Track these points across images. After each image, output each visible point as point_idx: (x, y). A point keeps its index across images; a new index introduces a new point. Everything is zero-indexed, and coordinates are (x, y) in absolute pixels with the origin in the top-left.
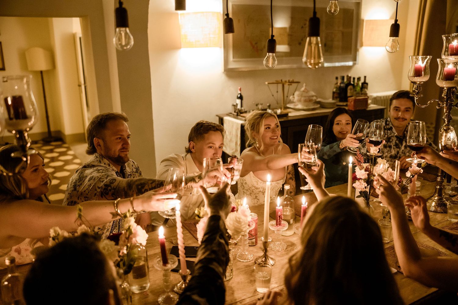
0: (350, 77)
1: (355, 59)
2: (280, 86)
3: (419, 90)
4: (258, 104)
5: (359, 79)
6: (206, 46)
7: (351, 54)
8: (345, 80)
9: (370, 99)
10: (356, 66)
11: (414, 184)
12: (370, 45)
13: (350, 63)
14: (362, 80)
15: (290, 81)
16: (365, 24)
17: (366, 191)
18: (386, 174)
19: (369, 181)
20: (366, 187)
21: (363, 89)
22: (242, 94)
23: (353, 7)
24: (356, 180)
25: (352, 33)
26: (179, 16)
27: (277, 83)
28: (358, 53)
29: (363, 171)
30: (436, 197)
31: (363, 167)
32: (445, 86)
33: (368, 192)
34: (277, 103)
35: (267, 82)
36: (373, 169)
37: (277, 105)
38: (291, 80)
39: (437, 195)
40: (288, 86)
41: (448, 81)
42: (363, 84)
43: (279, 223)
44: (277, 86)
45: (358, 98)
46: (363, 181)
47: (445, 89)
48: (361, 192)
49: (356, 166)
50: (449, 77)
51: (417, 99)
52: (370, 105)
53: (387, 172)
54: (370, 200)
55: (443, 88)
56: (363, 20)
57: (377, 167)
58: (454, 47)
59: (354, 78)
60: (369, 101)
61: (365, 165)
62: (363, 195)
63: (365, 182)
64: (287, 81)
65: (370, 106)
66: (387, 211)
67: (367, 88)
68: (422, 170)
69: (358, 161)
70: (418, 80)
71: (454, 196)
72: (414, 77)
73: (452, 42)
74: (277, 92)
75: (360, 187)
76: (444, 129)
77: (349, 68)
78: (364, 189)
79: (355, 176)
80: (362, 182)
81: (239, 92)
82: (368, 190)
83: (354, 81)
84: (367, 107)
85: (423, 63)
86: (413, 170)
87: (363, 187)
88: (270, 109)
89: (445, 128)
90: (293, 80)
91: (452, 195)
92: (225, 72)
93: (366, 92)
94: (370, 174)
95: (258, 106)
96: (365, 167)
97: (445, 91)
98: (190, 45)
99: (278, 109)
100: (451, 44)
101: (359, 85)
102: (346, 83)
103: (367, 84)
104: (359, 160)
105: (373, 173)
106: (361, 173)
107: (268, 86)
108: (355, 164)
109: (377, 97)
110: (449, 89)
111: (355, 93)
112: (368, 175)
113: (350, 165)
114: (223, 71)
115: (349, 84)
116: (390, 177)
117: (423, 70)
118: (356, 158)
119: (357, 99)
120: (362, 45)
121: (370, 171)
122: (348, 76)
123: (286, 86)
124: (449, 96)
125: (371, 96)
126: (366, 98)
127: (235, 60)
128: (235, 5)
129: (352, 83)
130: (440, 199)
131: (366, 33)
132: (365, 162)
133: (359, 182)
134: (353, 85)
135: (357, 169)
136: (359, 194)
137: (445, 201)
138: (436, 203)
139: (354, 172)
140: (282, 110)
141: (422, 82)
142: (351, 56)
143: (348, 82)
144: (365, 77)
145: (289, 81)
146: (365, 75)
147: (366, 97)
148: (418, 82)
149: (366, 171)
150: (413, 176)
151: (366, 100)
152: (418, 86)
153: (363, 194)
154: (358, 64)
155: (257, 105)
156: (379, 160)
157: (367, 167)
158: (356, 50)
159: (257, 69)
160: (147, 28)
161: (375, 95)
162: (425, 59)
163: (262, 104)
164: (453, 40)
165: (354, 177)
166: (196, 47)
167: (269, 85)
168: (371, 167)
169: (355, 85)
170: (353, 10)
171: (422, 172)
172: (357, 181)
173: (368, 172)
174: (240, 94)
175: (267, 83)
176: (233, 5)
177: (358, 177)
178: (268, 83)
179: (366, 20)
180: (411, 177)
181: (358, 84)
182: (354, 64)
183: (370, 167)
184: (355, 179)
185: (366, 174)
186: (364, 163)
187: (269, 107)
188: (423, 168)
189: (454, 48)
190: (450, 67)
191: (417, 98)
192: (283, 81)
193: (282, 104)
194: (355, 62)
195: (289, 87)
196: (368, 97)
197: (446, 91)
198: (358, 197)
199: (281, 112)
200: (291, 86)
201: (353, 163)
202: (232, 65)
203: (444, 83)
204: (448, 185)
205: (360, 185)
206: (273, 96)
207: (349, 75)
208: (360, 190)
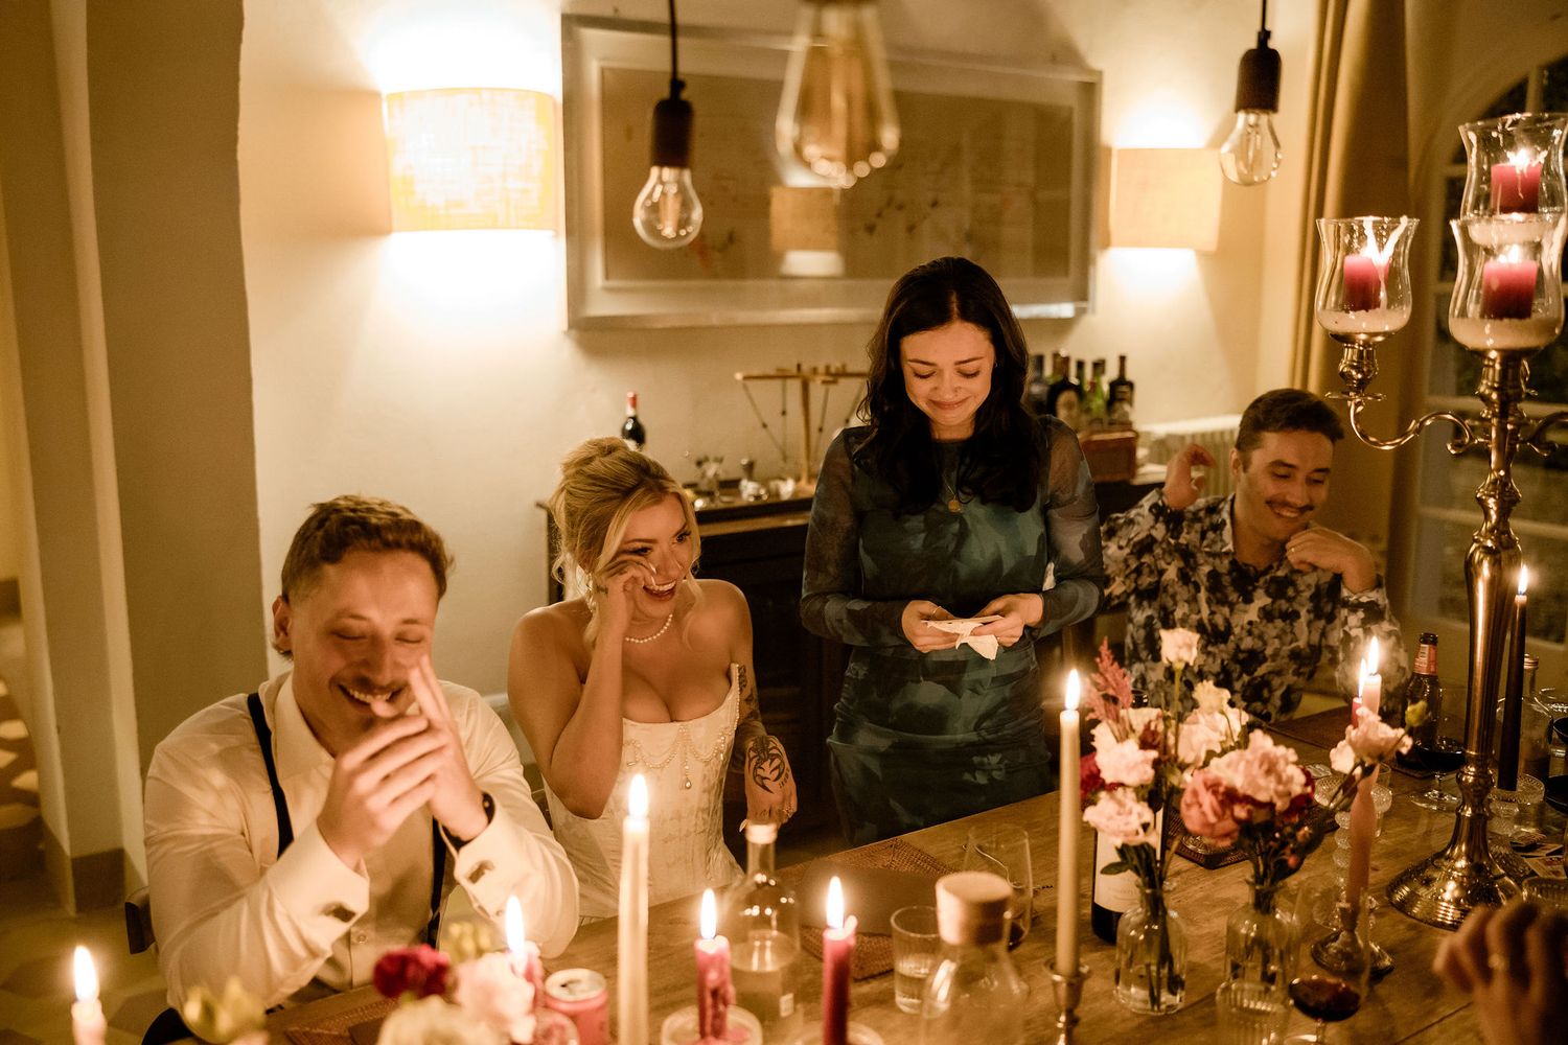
0: (1067, 360)
1: (1082, 294)
2: (794, 387)
3: (1369, 371)
4: (707, 459)
5: (1099, 366)
6: (493, 223)
7: (1066, 273)
8: (1048, 371)
9: (1143, 446)
10: (1088, 320)
11: (1368, 803)
12: (1138, 243)
13: (1066, 310)
14: (1112, 372)
15: (833, 370)
16: (1115, 163)
17: (1148, 844)
18: (1242, 765)
19: (1160, 795)
20: (1145, 827)
21: (1117, 405)
22: (641, 420)
23: (1071, 100)
24: (1098, 790)
25: (1068, 202)
26: (385, 107)
27: (783, 376)
28: (1091, 270)
29: (1132, 745)
30: (1459, 857)
31: (1131, 726)
32: (1490, 343)
33: (1155, 851)
34: (785, 458)
35: (740, 370)
36: (1177, 735)
37: (781, 464)
38: (836, 365)
39: (1464, 848)
40: (823, 388)
41: (1506, 321)
42: (1114, 385)
43: (713, 1025)
44: (784, 390)
45: (1096, 437)
46: (1131, 795)
47: (1490, 359)
48: (1123, 851)
49: (1095, 723)
50: (1509, 302)
51: (1360, 409)
52: (1143, 465)
53: (1248, 754)
54: (1167, 885)
55: (1481, 354)
56: (1109, 150)
57: (1194, 727)
58: (1518, 172)
59: (1080, 365)
60: (1141, 453)
61: (1141, 718)
62: (1136, 862)
63: (1140, 799)
64: (821, 369)
65: (1142, 470)
66: (1247, 936)
67: (1130, 402)
68: (1408, 741)
69: (1106, 697)
70: (1361, 324)
71: (1532, 847)
72: (1343, 313)
73: (1510, 154)
74: (784, 413)
75: (1119, 823)
76: (1486, 547)
77: (1062, 326)
78: (1137, 833)
79: (1094, 770)
80: (1129, 798)
81: (630, 412)
82: (1154, 840)
83: (1080, 376)
84: (1133, 475)
85: (1381, 246)
86: (1366, 740)
87: (1135, 824)
88: (751, 478)
89: (1489, 544)
90: (844, 366)
91: (1523, 844)
92: (573, 332)
93: (1126, 414)
94: (1166, 763)
95: (705, 466)
96: (1140, 729)
97: (1493, 367)
98: (429, 219)
99: (784, 479)
100: (1501, 165)
101: (1101, 387)
102: (1051, 382)
103: (1131, 385)
104: (1111, 692)
105: (1176, 757)
106: (1122, 760)
107: (745, 387)
108: (1093, 710)
109: (1170, 436)
110: (1511, 357)
111: (1084, 418)
112: (1156, 764)
113: (1069, 720)
114: (565, 326)
115: (1062, 385)
116: (1262, 781)
117: (1382, 278)
118: (1096, 684)
119: (1096, 441)
120: (1106, 245)
121: (1161, 746)
122: (1056, 355)
123: (817, 389)
124: (1511, 392)
125: (1148, 434)
126: (1129, 439)
127: (614, 283)
128: (612, 70)
129: (1074, 380)
130: (1476, 868)
131: (1119, 198)
132: (1139, 704)
133: (1113, 798)
134: (1078, 389)
135: (1103, 735)
136: (1116, 858)
137: (1502, 876)
138: (1461, 886)
139: (1087, 748)
140: (803, 482)
141: (1377, 334)
142: (1070, 281)
143: (1060, 378)
144: (1122, 359)
145: (828, 368)
146: (1123, 352)
147: (1129, 435)
148: (1363, 337)
149: (1145, 744)
150: (1367, 772)
151: (1128, 448)
152: (1361, 352)
153: (1135, 858)
154: (1094, 311)
155: (699, 463)
156: (1206, 691)
157: (1147, 727)
158: (1086, 262)
159: (703, 322)
160: (235, 140)
161: (1160, 429)
162: (1390, 230)
163: (720, 460)
164: (1511, 142)
165: (1088, 777)
166: (447, 228)
167: (751, 384)
168: (1167, 727)
169: (1087, 388)
170: (1071, 110)
171: (1404, 751)
172: (1103, 795)
173: (1153, 754)
174: (635, 418)
175: (739, 376)
176: (603, 71)
177: (1108, 776)
178: (746, 378)
179: (1119, 151)
180: (1358, 771)
181: (1094, 385)
182: (1080, 312)
183: (1161, 727)
184: (1092, 785)
185: (1145, 761)
186: (1134, 706)
187: (750, 469)
188: (1410, 733)
189: (1517, 179)
190: (1512, 259)
191: (1357, 405)
192: (805, 368)
193: (803, 461)
194: (1083, 305)
195: (827, 392)
196: (1137, 435)
197: (1498, 367)
198: (1111, 869)
199: (795, 493)
200: (832, 388)
201: (1083, 711)
202: (603, 305)
203: (1487, 331)
204: (1506, 800)
205: (1119, 814)
206: (765, 426)
207: (1063, 353)
208: (1119, 842)
